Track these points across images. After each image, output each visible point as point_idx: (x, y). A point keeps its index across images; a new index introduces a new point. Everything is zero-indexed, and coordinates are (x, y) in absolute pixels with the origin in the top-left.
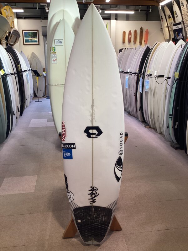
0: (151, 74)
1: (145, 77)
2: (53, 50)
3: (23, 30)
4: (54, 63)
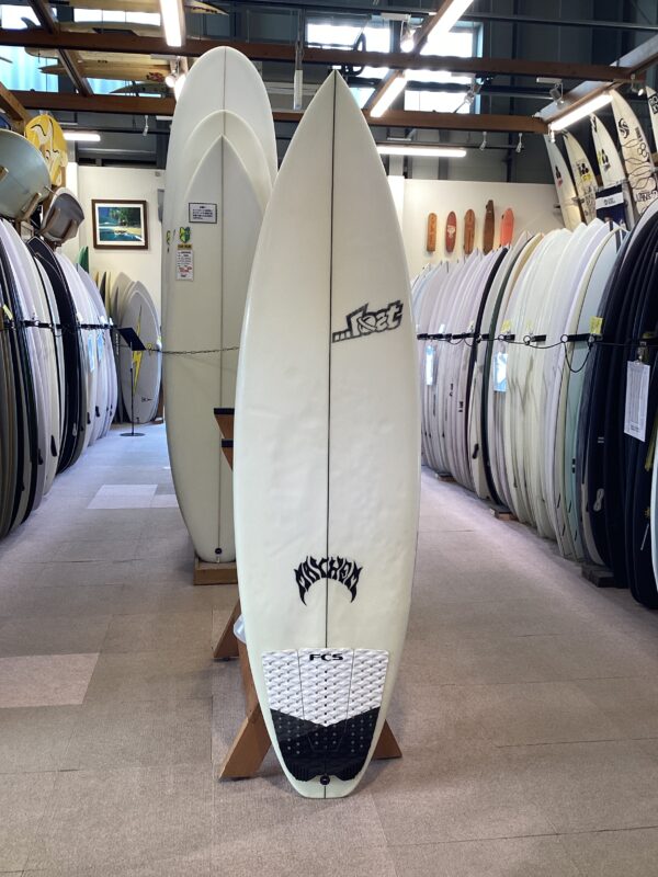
0: (512, 333)
2: (183, 238)
3: (94, 202)
4: (185, 280)
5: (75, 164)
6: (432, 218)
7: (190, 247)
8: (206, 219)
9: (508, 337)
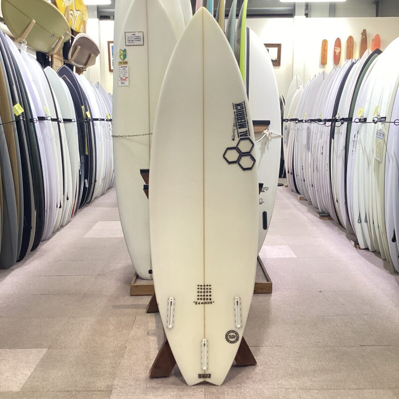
0: (365, 117)
2: (122, 57)
3: (109, 43)
4: (124, 86)
5: (98, 19)
6: (325, 43)
7: (126, 63)
8: (137, 43)
9: (362, 119)
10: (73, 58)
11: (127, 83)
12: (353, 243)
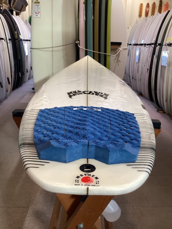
0: (171, 43)
1: (163, 46)
4: (37, 17)
6: (141, 5)
7: (39, 3)
9: (169, 44)
10: (14, 6)
11: (39, 15)
12: (156, 109)
